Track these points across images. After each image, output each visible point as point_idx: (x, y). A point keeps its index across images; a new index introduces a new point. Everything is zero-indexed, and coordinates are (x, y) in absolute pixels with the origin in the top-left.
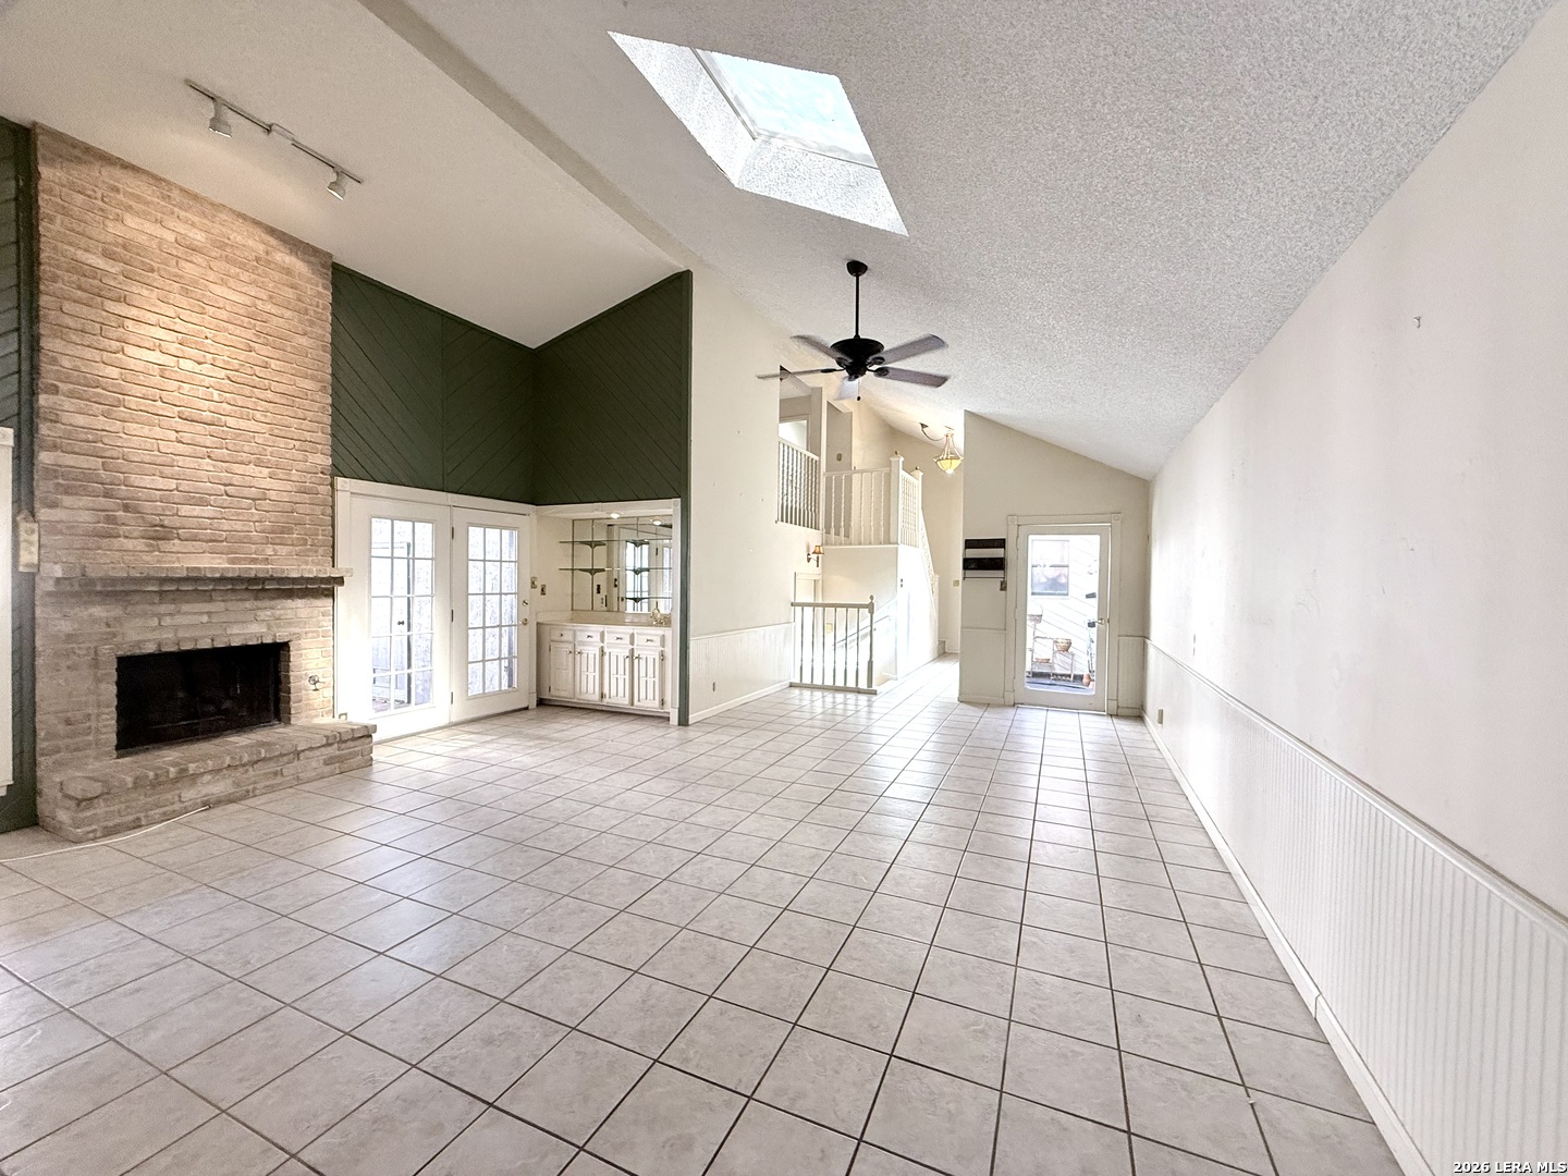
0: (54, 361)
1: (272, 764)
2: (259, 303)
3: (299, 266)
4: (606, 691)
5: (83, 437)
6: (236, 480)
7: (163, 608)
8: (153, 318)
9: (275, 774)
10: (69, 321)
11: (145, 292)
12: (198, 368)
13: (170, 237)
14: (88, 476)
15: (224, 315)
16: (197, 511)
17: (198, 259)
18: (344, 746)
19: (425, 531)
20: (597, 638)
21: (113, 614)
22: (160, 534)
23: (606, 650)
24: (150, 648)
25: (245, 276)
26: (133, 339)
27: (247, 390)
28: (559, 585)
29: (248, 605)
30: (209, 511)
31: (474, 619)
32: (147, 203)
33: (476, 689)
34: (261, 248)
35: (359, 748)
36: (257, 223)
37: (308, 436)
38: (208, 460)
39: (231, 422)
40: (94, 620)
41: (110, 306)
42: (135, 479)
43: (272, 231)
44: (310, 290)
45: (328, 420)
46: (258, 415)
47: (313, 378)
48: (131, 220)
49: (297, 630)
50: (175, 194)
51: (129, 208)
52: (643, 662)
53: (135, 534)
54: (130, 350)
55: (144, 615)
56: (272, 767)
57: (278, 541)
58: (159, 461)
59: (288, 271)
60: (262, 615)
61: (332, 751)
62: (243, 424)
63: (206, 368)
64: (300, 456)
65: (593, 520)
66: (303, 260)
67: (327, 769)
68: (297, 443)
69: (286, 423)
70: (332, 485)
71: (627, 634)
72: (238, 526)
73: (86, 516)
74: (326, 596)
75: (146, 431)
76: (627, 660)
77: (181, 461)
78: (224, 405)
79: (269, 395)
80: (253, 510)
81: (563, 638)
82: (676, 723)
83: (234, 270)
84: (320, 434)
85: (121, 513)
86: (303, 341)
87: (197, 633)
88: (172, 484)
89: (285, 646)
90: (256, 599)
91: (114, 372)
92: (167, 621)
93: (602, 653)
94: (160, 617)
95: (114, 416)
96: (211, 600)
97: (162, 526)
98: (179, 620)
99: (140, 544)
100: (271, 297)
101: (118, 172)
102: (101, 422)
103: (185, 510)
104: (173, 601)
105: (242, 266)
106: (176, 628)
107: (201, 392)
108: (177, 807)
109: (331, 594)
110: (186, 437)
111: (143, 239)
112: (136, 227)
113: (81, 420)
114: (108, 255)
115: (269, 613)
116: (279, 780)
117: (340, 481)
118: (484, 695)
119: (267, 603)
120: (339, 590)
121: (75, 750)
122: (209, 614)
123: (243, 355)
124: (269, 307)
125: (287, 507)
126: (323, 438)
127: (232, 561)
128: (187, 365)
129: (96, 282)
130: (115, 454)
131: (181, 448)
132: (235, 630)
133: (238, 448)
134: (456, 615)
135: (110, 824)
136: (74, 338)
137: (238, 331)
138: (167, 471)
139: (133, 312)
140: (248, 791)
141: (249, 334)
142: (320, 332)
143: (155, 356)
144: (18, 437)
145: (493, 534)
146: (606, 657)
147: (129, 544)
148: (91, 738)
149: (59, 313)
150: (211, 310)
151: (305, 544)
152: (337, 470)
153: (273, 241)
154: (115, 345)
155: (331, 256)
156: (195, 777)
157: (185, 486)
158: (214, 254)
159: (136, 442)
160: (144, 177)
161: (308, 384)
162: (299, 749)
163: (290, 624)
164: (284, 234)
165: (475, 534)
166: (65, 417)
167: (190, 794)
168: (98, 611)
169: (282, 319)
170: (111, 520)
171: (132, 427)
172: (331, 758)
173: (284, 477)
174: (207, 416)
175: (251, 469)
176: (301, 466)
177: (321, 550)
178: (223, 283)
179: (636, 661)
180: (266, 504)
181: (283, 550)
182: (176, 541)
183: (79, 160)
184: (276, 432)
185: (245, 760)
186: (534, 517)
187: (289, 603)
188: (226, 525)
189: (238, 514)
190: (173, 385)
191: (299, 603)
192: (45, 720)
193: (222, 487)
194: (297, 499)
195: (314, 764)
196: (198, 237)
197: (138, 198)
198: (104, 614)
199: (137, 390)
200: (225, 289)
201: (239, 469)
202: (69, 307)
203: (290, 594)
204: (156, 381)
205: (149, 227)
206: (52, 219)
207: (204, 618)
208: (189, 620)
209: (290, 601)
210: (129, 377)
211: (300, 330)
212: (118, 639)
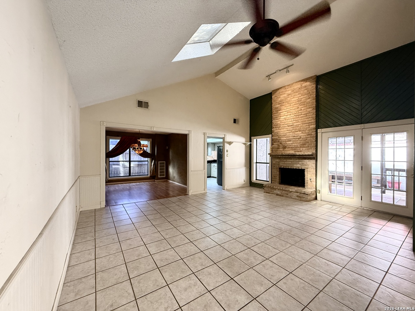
0: (274, 124)
2: (299, 97)
3: (308, 83)
5: (276, 134)
6: (296, 135)
7: (285, 160)
8: (283, 111)
10: (275, 117)
11: (283, 107)
13: (286, 95)
15: (294, 104)
16: (289, 142)
17: (290, 96)
18: (300, 194)
19: (350, 139)
21: (279, 161)
22: (284, 147)
24: (283, 167)
25: (297, 94)
26: (282, 116)
27: (298, 117)
29: (297, 160)
30: (291, 142)
33: (376, 199)
34: (300, 86)
36: (299, 81)
37: (310, 121)
38: (291, 133)
40: (277, 162)
41: (279, 112)
42: (282, 139)
44: (310, 87)
45: (314, 116)
46: (300, 121)
47: (312, 108)
48: (281, 96)
49: (306, 167)
50: (287, 87)
54: (281, 118)
55: (282, 161)
57: (303, 147)
58: (284, 135)
59: (305, 87)
61: (298, 194)
62: (297, 124)
63: (291, 115)
64: (308, 127)
66: (308, 82)
67: (297, 198)
68: (307, 124)
69: (305, 120)
72: (296, 144)
73: (276, 146)
74: (314, 159)
75: (283, 130)
77: (287, 134)
78: (294, 121)
79: (302, 116)
80: (299, 141)
83: (295, 94)
84: (313, 120)
85: (280, 144)
86: (309, 100)
88: (286, 138)
90: (299, 159)
91: (279, 122)
92: (285, 163)
94: (284, 161)
95: (279, 129)
96: (291, 159)
100: (302, 95)
101: (280, 90)
102: (278, 131)
103: (288, 143)
104: (286, 159)
105: (297, 92)
107: (290, 120)
110: (288, 129)
111: (282, 98)
113: (276, 131)
114: (279, 104)
115: (301, 162)
116: (288, 196)
117: (318, 130)
118: (382, 203)
122: (291, 162)
123: (297, 110)
124: (302, 97)
125: (305, 139)
127: (295, 151)
128: (288, 116)
129: (278, 109)
130: (279, 135)
131: (288, 132)
133: (296, 129)
134: (364, 168)
136: (275, 119)
138: (286, 136)
140: (283, 195)
141: (298, 105)
143: (285, 117)
144: (272, 136)
145: (388, 136)
147: (281, 149)
150: (292, 104)
151: (309, 147)
152: (318, 128)
153: (302, 82)
154: (279, 118)
155: (315, 75)
157: (288, 138)
158: (292, 93)
159: (282, 132)
160: (283, 88)
161: (310, 109)
162: (290, 191)
163: (305, 165)
165: (376, 137)
168: (277, 160)
169: (304, 98)
170: (279, 146)
171: (281, 130)
172: (298, 196)
173: (304, 132)
174: (291, 124)
176: (308, 129)
177: (313, 148)
178: (294, 98)
180: (301, 139)
181: (304, 149)
182: (286, 148)
183: (276, 92)
184: (303, 123)
185: (281, 189)
187: (305, 161)
188: (294, 144)
189: (296, 142)
190: (286, 121)
191: (307, 161)
193: (293, 137)
194: (307, 137)
195: (294, 196)
196: (290, 92)
197: (283, 92)
199: (282, 124)
200: (294, 99)
201: (296, 133)
202: (275, 115)
203: (305, 159)
204: (284, 121)
205: (283, 96)
206: (273, 103)
207: (290, 163)
208: (288, 163)
209: (305, 160)
210: (281, 122)
211: (308, 98)
212: (279, 165)
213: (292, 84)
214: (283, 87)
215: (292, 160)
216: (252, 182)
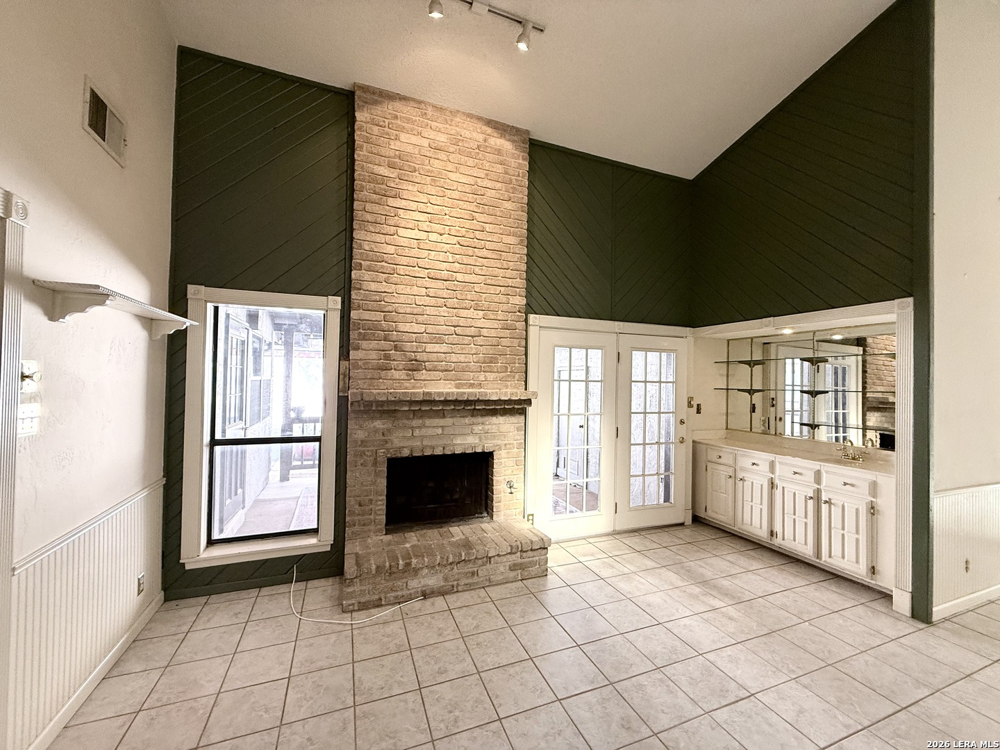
0: (361, 247)
1: (471, 565)
2: (479, 180)
3: (506, 145)
4: (778, 528)
5: (374, 298)
6: (462, 322)
7: (416, 422)
8: (413, 206)
9: (473, 574)
10: (369, 217)
11: (410, 188)
12: (439, 238)
13: (425, 143)
14: (375, 327)
15: (456, 195)
16: (437, 348)
17: (442, 156)
18: (525, 554)
19: (596, 356)
20: (764, 467)
21: (385, 426)
22: (414, 366)
23: (777, 481)
24: (406, 453)
25: (470, 162)
26: (403, 224)
27: (470, 251)
28: (714, 404)
29: (467, 420)
30: (444, 348)
31: (637, 436)
32: (413, 122)
33: (636, 502)
34: (481, 137)
35: (537, 558)
36: (480, 119)
37: (510, 282)
38: (445, 308)
39: (460, 277)
40: (376, 431)
41: (391, 202)
42: (402, 327)
43: (489, 123)
44: (513, 162)
45: (524, 267)
46: (477, 269)
47: (514, 235)
48: (403, 137)
49: (499, 442)
50: (430, 111)
51: (403, 129)
52: (836, 512)
53: (401, 367)
54: (401, 232)
55: (405, 427)
56: (470, 568)
57: (487, 369)
58: (415, 311)
59: (499, 152)
60: (477, 429)
61: (516, 558)
62: (468, 278)
63: (445, 238)
64: (504, 299)
65: (752, 339)
66: (509, 140)
67: (512, 574)
68: (502, 289)
69: (495, 273)
70: (526, 321)
71: (811, 469)
72: (462, 358)
73: (374, 355)
74: (520, 414)
75: (408, 290)
76: (810, 503)
77: (429, 310)
78: (456, 264)
79: (485, 253)
80: (472, 345)
81: (721, 461)
82: (907, 612)
83: (464, 159)
84: (518, 280)
85: (393, 352)
86: (508, 205)
87: (434, 443)
88: (422, 328)
89: (491, 455)
90: (472, 416)
91: (391, 249)
92: (417, 433)
93: (772, 485)
94: (413, 428)
95: (390, 281)
96: (444, 417)
97: (416, 360)
98: (424, 432)
99: (401, 375)
100: (487, 175)
101: (398, 105)
102: (383, 287)
103: (430, 348)
104: (421, 417)
105: (469, 155)
106: (422, 437)
107: (442, 256)
108: (405, 592)
109: (523, 412)
110: (432, 292)
111: (409, 149)
112: (407, 142)
113: (373, 286)
114: (391, 166)
115: (480, 428)
116: (475, 579)
117: (532, 317)
118: (644, 508)
119: (480, 419)
120: (530, 410)
121: (364, 525)
122: (443, 427)
123: (468, 224)
124: (486, 183)
125: (494, 341)
126: (521, 283)
127: (457, 387)
128: (433, 237)
129: (384, 186)
130: (390, 309)
131: (428, 301)
132: (458, 441)
133: (463, 297)
134: (621, 433)
135: (363, 600)
136: (370, 229)
137: (465, 205)
138: (420, 318)
139: (403, 204)
140: (453, 586)
141: (472, 207)
142: (521, 196)
143: (416, 234)
144: (343, 302)
145: (653, 357)
146: (778, 493)
147: (396, 374)
148: (372, 517)
149: (363, 212)
150: (449, 193)
151: (506, 371)
152: (530, 309)
153: (489, 130)
154: (393, 230)
155: (527, 132)
156: (416, 571)
157: (430, 329)
158: (451, 150)
159: (402, 299)
160: (412, 104)
161: (511, 240)
162: (490, 555)
163: (494, 437)
164: (496, 122)
165: (638, 357)
166: (365, 285)
167: (415, 584)
168: (378, 424)
169: (494, 191)
170: (387, 357)
171: (400, 288)
172: (515, 565)
173: (493, 317)
174: (445, 274)
175: (471, 313)
176: (505, 307)
177: (517, 376)
178: (457, 170)
179: (824, 507)
180: (479, 340)
181: (491, 376)
182: (424, 371)
183: (375, 103)
184: (489, 281)
185: (451, 560)
186: (691, 339)
187: (494, 420)
188: (454, 358)
189: (462, 349)
190: (424, 254)
191: (500, 420)
192: (351, 501)
193: (453, 328)
194: (502, 335)
195: (502, 569)
196: (442, 138)
197: (408, 120)
198: (382, 426)
199: (404, 261)
200: (458, 175)
201: (464, 313)
202: (369, 207)
203: (494, 413)
204: (415, 252)
205: (414, 139)
206: (361, 147)
207: (440, 431)
208: (430, 432)
209: (494, 418)
210: (400, 252)
211: (506, 197)
212: (388, 445)
213: (454, 113)
214: (414, 100)
215: (448, 421)
216: (187, 567)
